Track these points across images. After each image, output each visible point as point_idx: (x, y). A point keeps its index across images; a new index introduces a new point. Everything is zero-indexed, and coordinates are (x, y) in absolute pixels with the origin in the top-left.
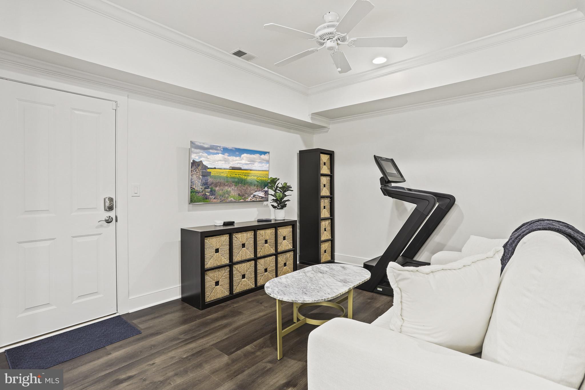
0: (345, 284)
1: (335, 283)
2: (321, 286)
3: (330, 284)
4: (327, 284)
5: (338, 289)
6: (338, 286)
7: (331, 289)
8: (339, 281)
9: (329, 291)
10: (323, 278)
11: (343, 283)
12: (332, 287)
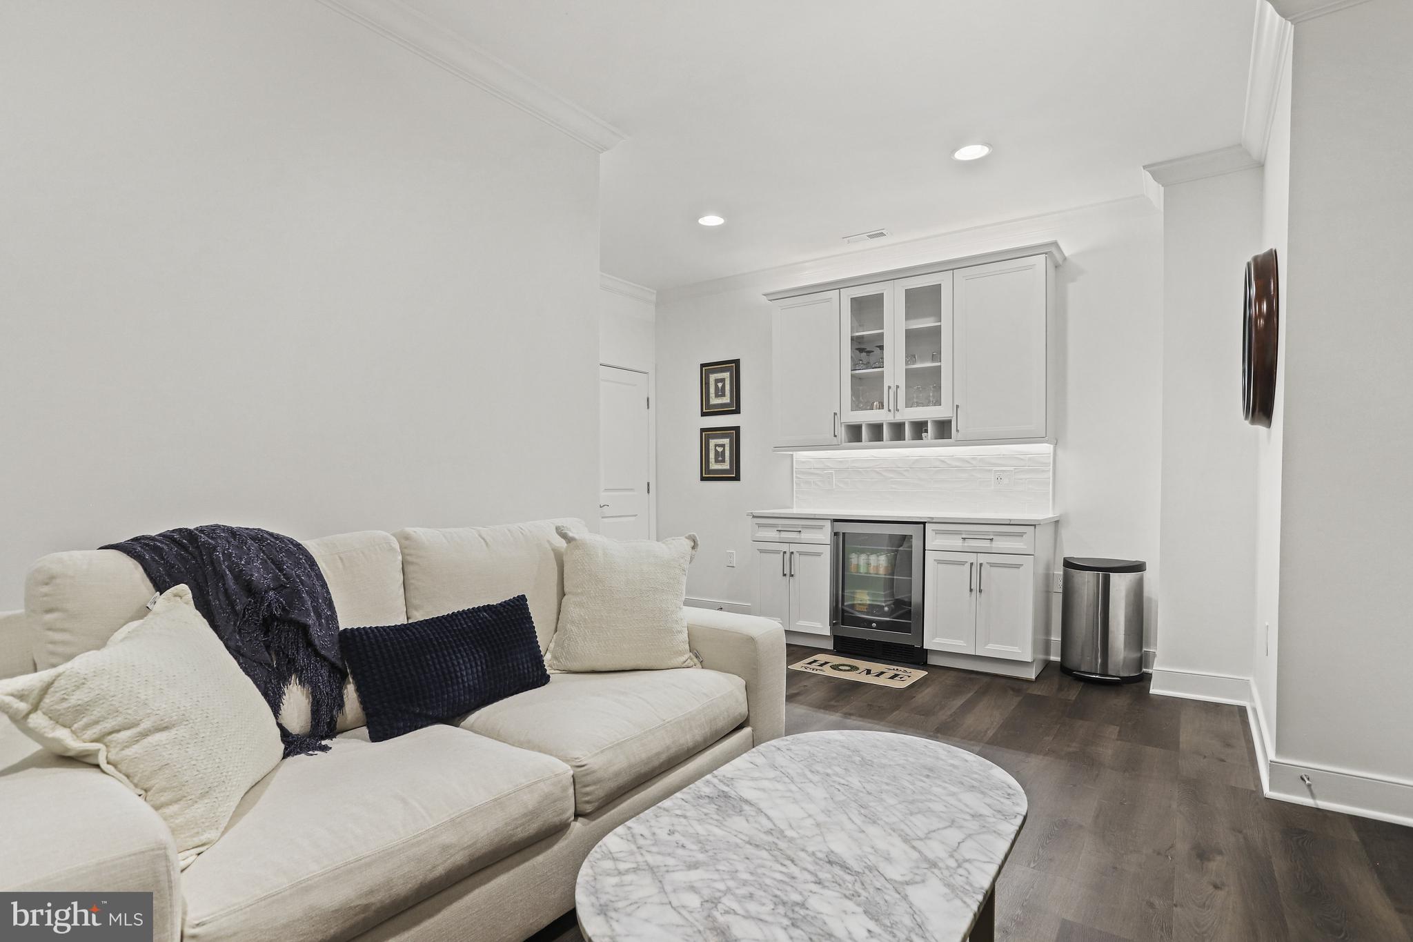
0: (726, 789)
1: (763, 790)
2: (810, 775)
3: (780, 786)
4: (793, 788)
5: (752, 766)
6: (753, 779)
7: (774, 767)
8: (747, 802)
9: (780, 760)
10: (818, 825)
11: (732, 794)
12: (772, 774)
